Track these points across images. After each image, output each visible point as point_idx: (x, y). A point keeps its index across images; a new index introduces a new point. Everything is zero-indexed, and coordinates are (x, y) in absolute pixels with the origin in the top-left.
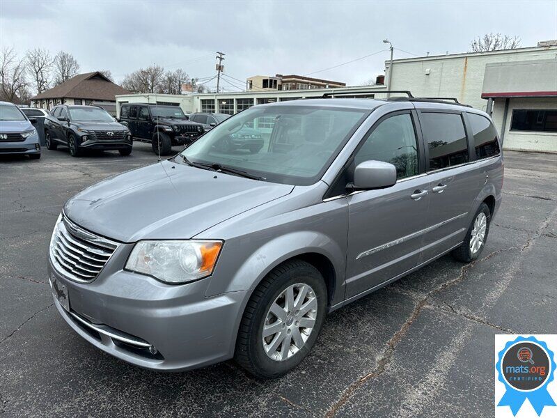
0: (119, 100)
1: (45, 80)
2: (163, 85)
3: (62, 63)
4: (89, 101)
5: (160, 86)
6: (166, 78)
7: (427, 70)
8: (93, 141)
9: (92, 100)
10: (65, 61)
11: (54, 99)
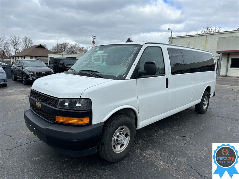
0: (49, 56)
1: (18, 49)
2: (69, 50)
3: (26, 41)
4: (36, 57)
5: (67, 50)
6: (70, 47)
7: (188, 41)
8: (34, 77)
9: (38, 57)
10: (27, 40)
11: (21, 56)
